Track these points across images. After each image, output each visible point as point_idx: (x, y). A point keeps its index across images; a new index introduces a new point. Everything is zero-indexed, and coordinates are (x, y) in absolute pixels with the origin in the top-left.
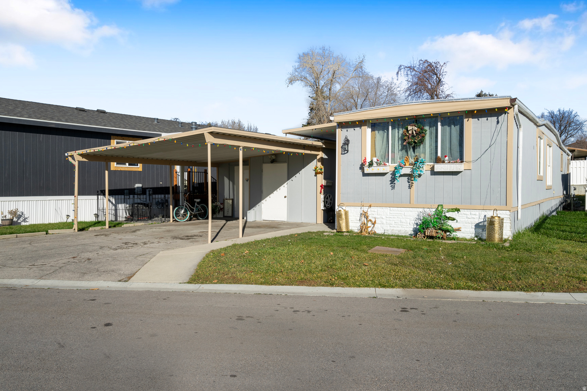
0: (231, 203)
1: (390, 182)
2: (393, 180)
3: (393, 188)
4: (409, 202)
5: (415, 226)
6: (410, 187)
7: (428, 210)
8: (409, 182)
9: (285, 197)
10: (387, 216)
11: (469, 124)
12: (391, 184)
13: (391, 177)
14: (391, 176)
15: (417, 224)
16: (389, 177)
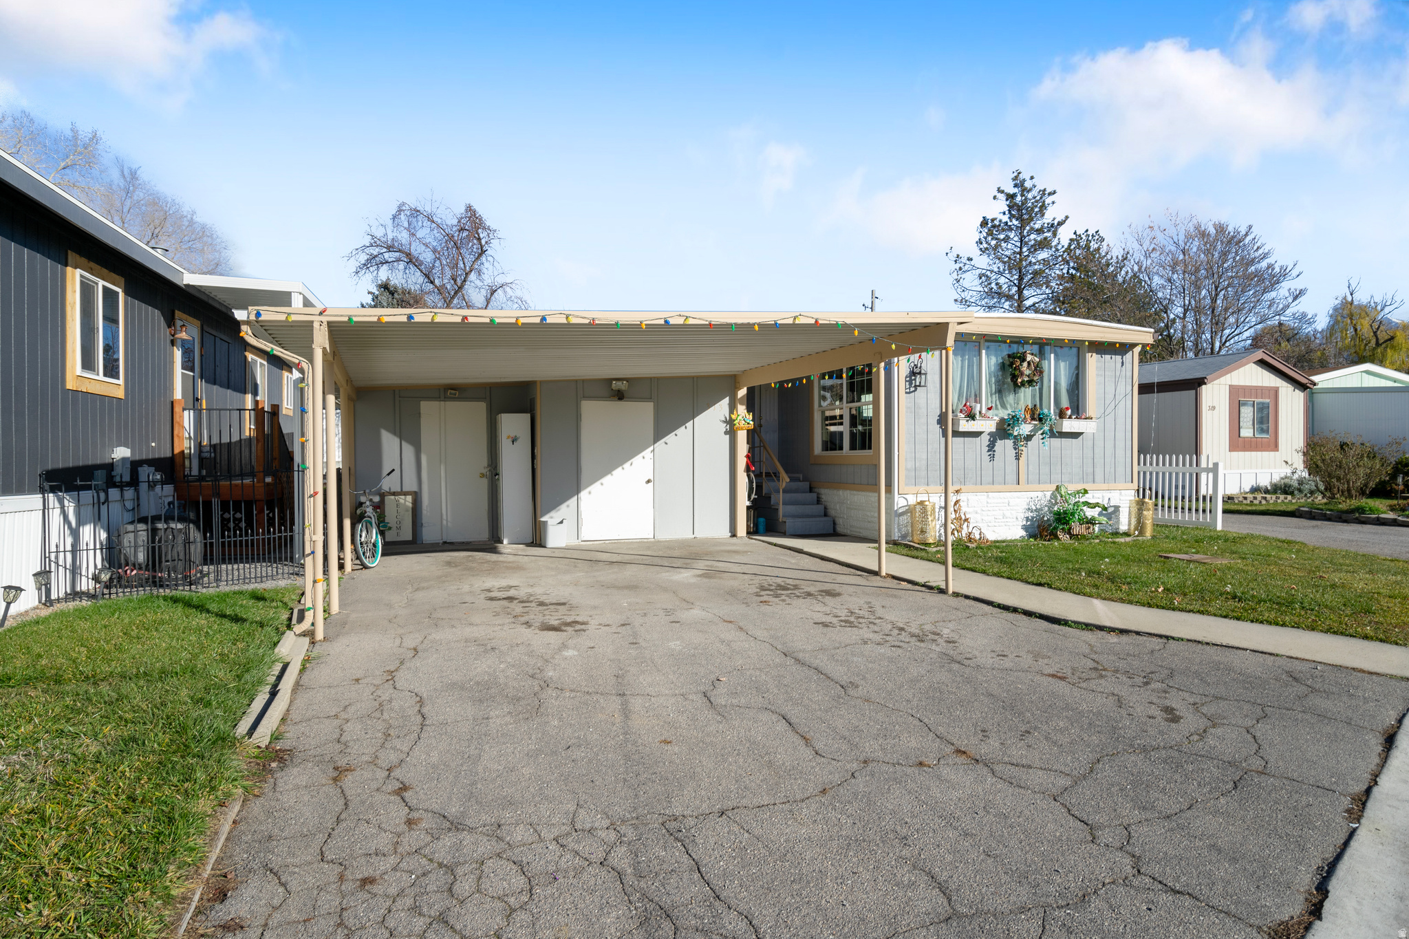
0: (410, 505)
1: (987, 448)
2: (991, 447)
3: (992, 457)
4: (1015, 481)
5: (1025, 523)
6: (1018, 457)
7: (1040, 494)
8: (1015, 449)
9: (648, 481)
10: (984, 509)
11: (1093, 361)
12: (988, 451)
13: (989, 440)
14: (988, 437)
15: (1027, 519)
16: (985, 439)
